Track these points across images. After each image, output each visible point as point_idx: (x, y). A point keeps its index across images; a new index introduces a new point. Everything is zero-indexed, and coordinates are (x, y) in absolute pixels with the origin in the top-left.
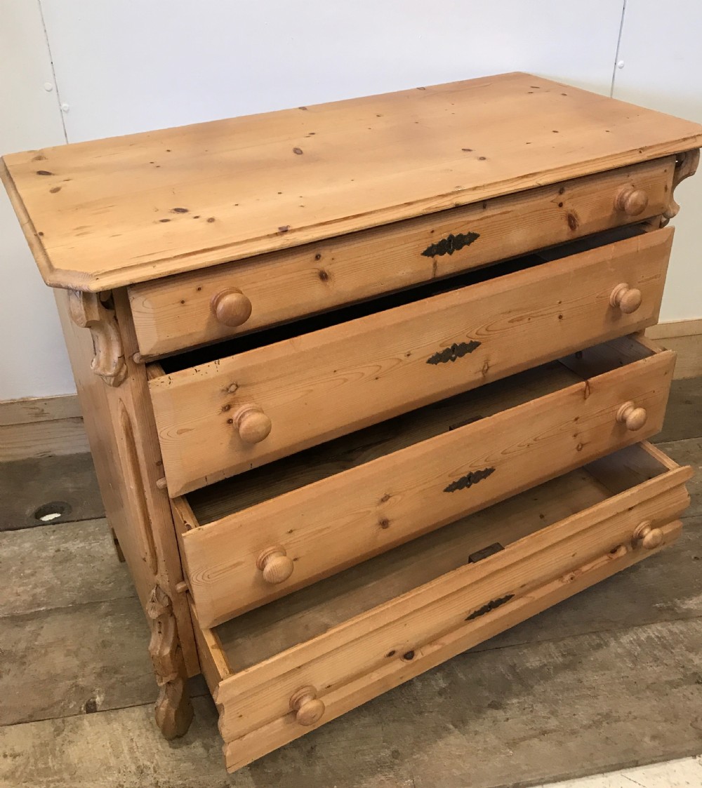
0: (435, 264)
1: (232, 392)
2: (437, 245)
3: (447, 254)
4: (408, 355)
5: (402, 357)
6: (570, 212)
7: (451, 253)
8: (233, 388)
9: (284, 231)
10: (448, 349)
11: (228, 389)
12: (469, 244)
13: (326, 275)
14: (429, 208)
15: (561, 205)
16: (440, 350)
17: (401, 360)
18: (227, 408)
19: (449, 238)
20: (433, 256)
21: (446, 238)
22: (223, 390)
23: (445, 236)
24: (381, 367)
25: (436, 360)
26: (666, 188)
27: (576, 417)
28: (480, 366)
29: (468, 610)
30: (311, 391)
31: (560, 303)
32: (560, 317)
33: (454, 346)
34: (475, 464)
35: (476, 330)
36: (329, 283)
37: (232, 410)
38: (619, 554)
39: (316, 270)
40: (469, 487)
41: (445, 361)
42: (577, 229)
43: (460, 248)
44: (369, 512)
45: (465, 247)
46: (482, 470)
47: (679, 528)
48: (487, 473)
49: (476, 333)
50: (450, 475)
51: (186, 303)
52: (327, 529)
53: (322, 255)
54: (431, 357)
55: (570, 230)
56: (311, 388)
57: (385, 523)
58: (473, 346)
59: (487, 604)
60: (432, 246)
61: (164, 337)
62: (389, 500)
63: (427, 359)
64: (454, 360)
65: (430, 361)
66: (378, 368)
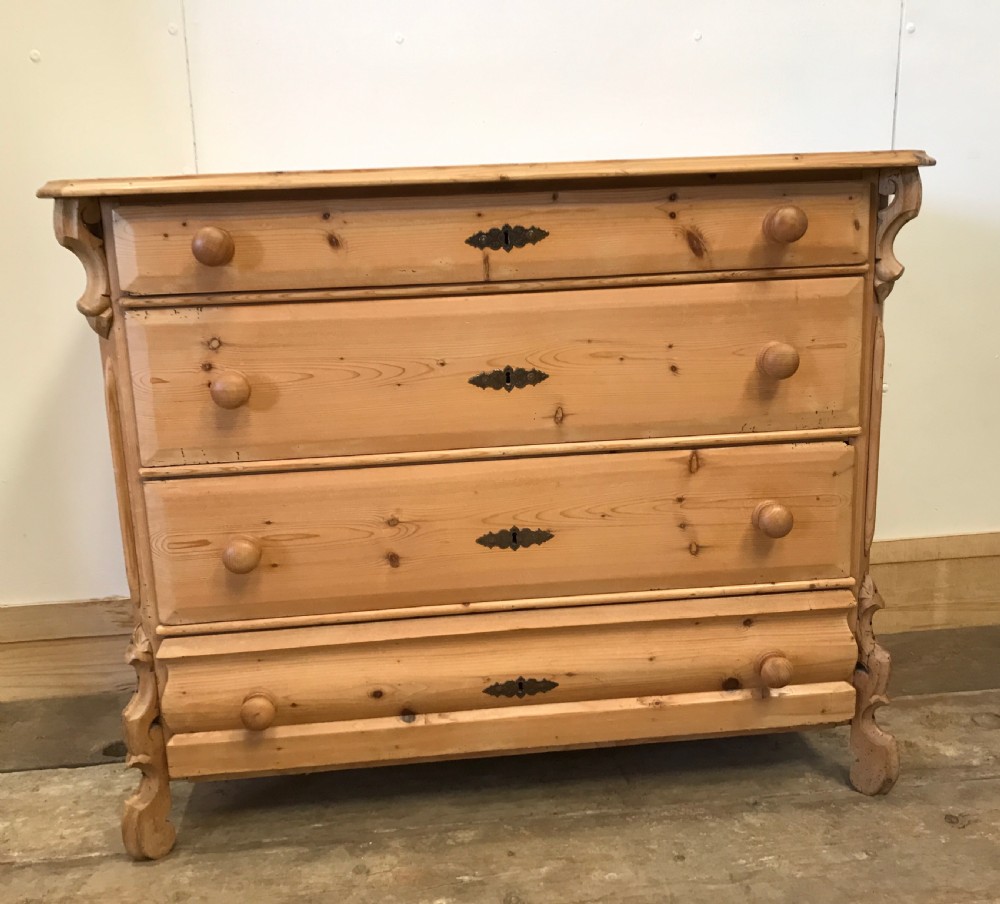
0: (486, 260)
1: (214, 349)
2: (488, 234)
3: (502, 250)
4: (443, 364)
5: (433, 364)
6: (690, 229)
7: (508, 250)
8: (215, 344)
9: (280, 173)
10: (500, 372)
11: (209, 344)
12: (533, 242)
13: (337, 241)
15: (673, 216)
16: (489, 370)
17: (432, 369)
19: (504, 228)
20: (482, 248)
21: (501, 229)
22: (202, 343)
23: (499, 224)
24: (404, 370)
25: (481, 381)
26: (857, 225)
27: (679, 496)
28: (550, 410)
29: (485, 674)
30: (311, 376)
31: (670, 347)
32: (674, 369)
33: (508, 369)
34: (520, 517)
35: (540, 355)
36: (341, 252)
37: (213, 371)
38: (736, 696)
39: (324, 232)
40: (515, 549)
41: (497, 388)
42: (705, 254)
43: (521, 245)
44: (372, 534)
45: (529, 246)
46: (534, 529)
47: (850, 692)
48: (542, 537)
49: (541, 361)
50: (484, 521)
51: (170, 238)
52: (316, 536)
53: (332, 215)
54: (475, 375)
55: (693, 255)
56: (311, 372)
57: (394, 559)
58: (538, 377)
59: (515, 679)
60: (480, 234)
61: (144, 273)
62: (399, 526)
63: (469, 378)
64: (509, 389)
65: (473, 382)
66: (400, 371)
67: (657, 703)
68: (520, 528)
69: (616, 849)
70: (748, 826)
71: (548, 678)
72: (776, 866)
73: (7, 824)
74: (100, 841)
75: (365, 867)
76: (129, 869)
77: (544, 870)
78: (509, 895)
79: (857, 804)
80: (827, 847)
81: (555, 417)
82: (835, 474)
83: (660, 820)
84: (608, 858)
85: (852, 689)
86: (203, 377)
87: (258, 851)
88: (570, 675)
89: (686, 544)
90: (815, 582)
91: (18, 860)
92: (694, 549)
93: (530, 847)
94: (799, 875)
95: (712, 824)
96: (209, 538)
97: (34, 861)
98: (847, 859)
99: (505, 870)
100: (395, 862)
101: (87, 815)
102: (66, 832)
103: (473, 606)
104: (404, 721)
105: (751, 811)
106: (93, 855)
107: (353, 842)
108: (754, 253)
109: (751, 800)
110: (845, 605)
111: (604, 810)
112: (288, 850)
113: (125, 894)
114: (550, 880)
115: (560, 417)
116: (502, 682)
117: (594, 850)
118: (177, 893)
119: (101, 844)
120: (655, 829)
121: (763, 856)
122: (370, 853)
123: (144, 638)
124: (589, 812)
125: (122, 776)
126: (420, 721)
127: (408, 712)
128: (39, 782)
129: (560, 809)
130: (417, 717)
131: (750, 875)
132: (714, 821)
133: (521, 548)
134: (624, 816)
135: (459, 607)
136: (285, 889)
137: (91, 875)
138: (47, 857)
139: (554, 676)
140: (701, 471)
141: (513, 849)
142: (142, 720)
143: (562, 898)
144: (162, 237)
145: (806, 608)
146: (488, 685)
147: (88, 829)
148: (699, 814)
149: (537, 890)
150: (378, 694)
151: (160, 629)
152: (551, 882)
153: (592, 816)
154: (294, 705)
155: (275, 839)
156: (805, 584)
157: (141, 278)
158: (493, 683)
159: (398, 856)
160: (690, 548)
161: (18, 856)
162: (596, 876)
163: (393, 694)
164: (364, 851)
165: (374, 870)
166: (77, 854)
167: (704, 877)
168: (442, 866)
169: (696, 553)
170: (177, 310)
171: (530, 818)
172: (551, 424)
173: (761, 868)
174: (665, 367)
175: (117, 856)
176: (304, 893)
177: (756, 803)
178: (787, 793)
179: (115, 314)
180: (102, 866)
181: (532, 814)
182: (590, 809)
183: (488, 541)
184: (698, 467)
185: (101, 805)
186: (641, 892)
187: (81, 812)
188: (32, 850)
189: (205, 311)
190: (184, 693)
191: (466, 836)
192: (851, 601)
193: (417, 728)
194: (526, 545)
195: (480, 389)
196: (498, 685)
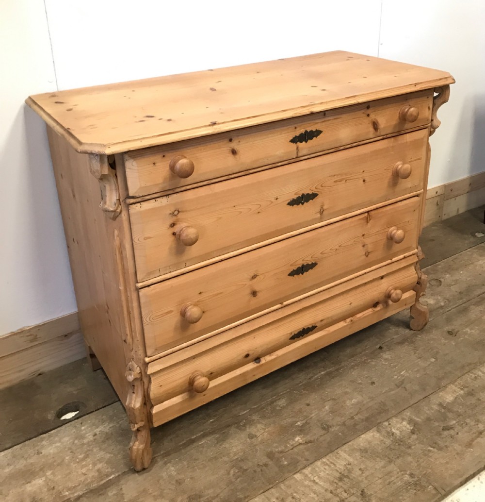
0: (297, 148)
1: (175, 215)
2: (299, 136)
3: (304, 142)
4: (277, 199)
5: (273, 200)
6: (374, 120)
7: (306, 142)
8: (176, 213)
9: (214, 124)
10: (299, 196)
11: (173, 213)
12: (316, 136)
13: (235, 152)
14: (296, 113)
15: (368, 115)
16: (295, 197)
17: (272, 202)
18: (173, 225)
19: (305, 132)
20: (296, 143)
21: (303, 133)
22: (170, 214)
23: (303, 131)
24: (261, 205)
25: (293, 203)
26: (429, 108)
27: (363, 234)
28: (318, 209)
29: (290, 332)
30: (221, 218)
31: (363, 172)
32: (364, 181)
33: (303, 195)
34: (306, 259)
35: (314, 186)
36: (237, 156)
37: (175, 227)
38: (378, 308)
39: (230, 149)
40: (302, 274)
41: (298, 204)
42: (378, 130)
43: (311, 139)
44: (246, 285)
45: (314, 138)
46: (310, 263)
47: (413, 295)
48: (313, 266)
49: (315, 188)
50: (291, 265)
51: (156, 165)
52: (221, 293)
53: (233, 139)
54: (289, 201)
55: (374, 131)
56: (220, 216)
57: (254, 294)
58: (314, 196)
59: (301, 330)
60: (296, 137)
61: (143, 185)
62: (256, 278)
63: (287, 202)
64: (303, 204)
65: (289, 204)
66: (259, 206)
67: (351, 321)
68: (305, 264)
69: (347, 388)
70: (386, 360)
71: (313, 325)
72: (408, 375)
73: (44, 479)
74: (107, 468)
75: (252, 434)
76: (138, 478)
77: (327, 408)
78: (322, 424)
79: (417, 337)
80: (419, 360)
82: (414, 211)
83: (353, 367)
84: (346, 393)
85: (414, 293)
86: (171, 231)
87: (195, 445)
88: (321, 321)
90: (405, 255)
91: (72, 496)
92: (367, 254)
93: (313, 398)
94: (418, 375)
95: (373, 363)
96: (172, 309)
97: (81, 493)
98: (429, 363)
99: (311, 414)
100: (263, 427)
101: (87, 457)
102: (84, 470)
103: (285, 303)
104: (257, 363)
105: (382, 352)
106: (111, 478)
107: (236, 423)
108: (395, 126)
109: (378, 346)
110: (414, 261)
111: (328, 370)
112: (209, 438)
113: (151, 491)
114: (332, 411)
115: (322, 212)
116: (296, 333)
117: (339, 391)
118: (177, 481)
119: (109, 470)
120: (354, 373)
121: (401, 372)
122: (248, 426)
123: (136, 366)
124: (322, 373)
125: (83, 428)
126: (263, 361)
127: (257, 359)
128: (37, 448)
129: (311, 375)
130: (262, 359)
131: (402, 382)
132: (372, 361)
133: (305, 273)
134: (337, 370)
135: (278, 306)
136: (226, 459)
137: (121, 489)
138: (87, 488)
139: (315, 323)
141: (308, 402)
143: (343, 418)
144: (153, 165)
145: (402, 266)
146: (291, 336)
147: (94, 464)
148: (365, 360)
149: (331, 418)
150: (247, 356)
151: (147, 359)
152: (334, 412)
153: (325, 375)
154: (211, 373)
155: (197, 435)
156: (402, 256)
157: (141, 188)
158: (293, 334)
159: (261, 423)
160: (365, 254)
161: (69, 494)
162: (348, 403)
163: (253, 354)
164: (244, 426)
165: (258, 434)
166: (102, 480)
167: (387, 389)
168: (285, 421)
170: (156, 199)
171: (301, 384)
172: (318, 215)
173: (404, 378)
174: (361, 181)
175: (124, 473)
176: (236, 457)
177: (381, 348)
178: (389, 339)
179: (123, 208)
180: (122, 482)
181: (301, 382)
182: (323, 371)
184: (370, 220)
185: (88, 448)
186: (370, 404)
187: (81, 457)
188: (74, 487)
189: (171, 197)
190: (161, 386)
191: (282, 402)
192: (416, 259)
193: (263, 364)
194: (307, 271)
195: (292, 206)
196: (295, 334)
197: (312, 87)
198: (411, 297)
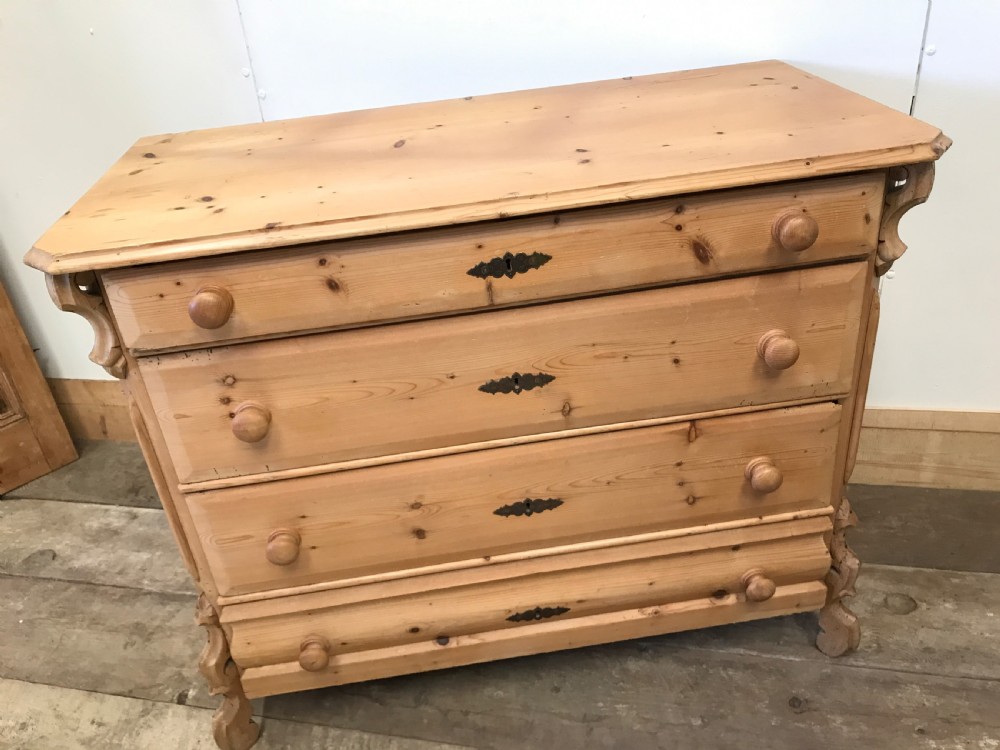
0: (489, 287)
1: (229, 384)
2: (490, 264)
3: (505, 277)
4: (453, 377)
5: (444, 378)
7: (511, 276)
8: (230, 380)
10: (507, 378)
11: (224, 381)
12: (537, 267)
13: (336, 284)
15: (679, 228)
16: (497, 378)
17: (443, 382)
20: (484, 276)
21: (502, 257)
22: (217, 381)
23: (500, 254)
24: (416, 386)
25: (491, 388)
26: (867, 218)
27: (679, 461)
28: (559, 405)
29: (507, 607)
30: (327, 399)
31: (673, 343)
32: (676, 361)
33: (517, 375)
34: (533, 491)
35: (545, 361)
36: (341, 294)
37: (231, 403)
38: (724, 601)
39: (322, 278)
40: (529, 515)
41: (506, 391)
42: (711, 260)
43: (524, 270)
44: (398, 516)
45: (532, 271)
46: (545, 499)
47: (820, 591)
48: (553, 504)
49: (547, 365)
50: (500, 497)
51: (166, 298)
52: (349, 523)
53: (328, 260)
54: (484, 384)
55: (699, 262)
56: (326, 396)
57: (420, 533)
58: (544, 380)
59: (533, 609)
60: (482, 264)
61: (147, 332)
62: (422, 508)
63: (479, 385)
64: (518, 392)
65: (483, 389)
66: (411, 387)
67: (656, 613)
68: (533, 499)
71: (561, 606)
81: (563, 411)
82: (822, 431)
85: (823, 587)
86: (225, 409)
88: (580, 602)
89: (684, 497)
90: (797, 513)
92: (691, 500)
96: (252, 534)
103: (494, 559)
104: (441, 644)
110: (824, 529)
115: (567, 410)
116: (521, 612)
123: (208, 604)
126: (453, 643)
127: (442, 638)
130: (451, 640)
133: (534, 514)
135: (480, 561)
139: (567, 604)
140: (699, 440)
142: (217, 665)
144: (158, 298)
145: (789, 534)
146: (510, 615)
150: (415, 630)
151: (221, 601)
154: (344, 644)
156: (789, 515)
157: (143, 336)
158: (514, 613)
160: (687, 500)
163: (428, 629)
169: (694, 502)
170: (188, 354)
172: (559, 417)
174: (668, 360)
179: (129, 361)
183: (504, 511)
184: (696, 437)
189: (216, 353)
190: (249, 644)
192: (828, 526)
193: (451, 649)
194: (540, 511)
195: (490, 394)
196: (517, 614)
197: (578, 150)
198: (812, 595)
